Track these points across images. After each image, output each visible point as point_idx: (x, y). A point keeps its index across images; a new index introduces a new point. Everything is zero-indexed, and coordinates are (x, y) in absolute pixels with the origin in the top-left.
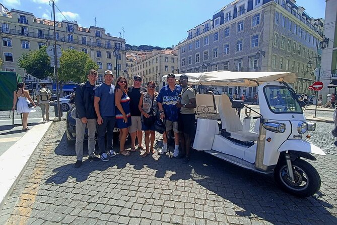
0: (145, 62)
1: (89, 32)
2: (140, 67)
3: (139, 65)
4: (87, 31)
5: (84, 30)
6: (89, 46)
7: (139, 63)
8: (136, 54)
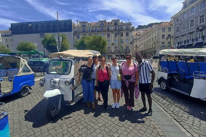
0: (147, 34)
1: (111, 23)
2: (143, 39)
3: (143, 37)
4: (110, 23)
5: (109, 23)
6: (111, 31)
7: (144, 36)
8: (144, 30)
